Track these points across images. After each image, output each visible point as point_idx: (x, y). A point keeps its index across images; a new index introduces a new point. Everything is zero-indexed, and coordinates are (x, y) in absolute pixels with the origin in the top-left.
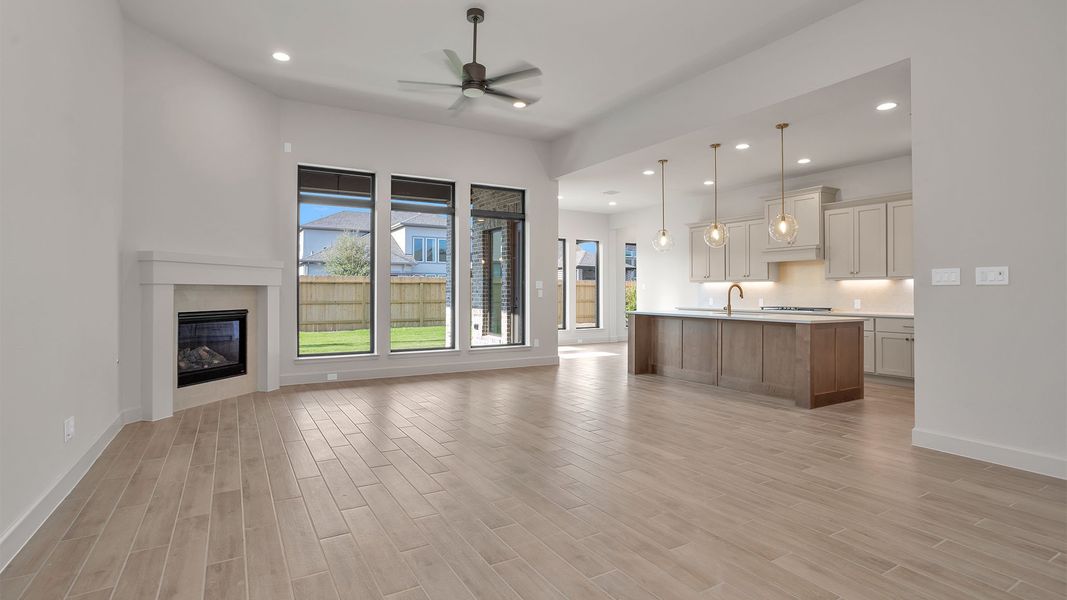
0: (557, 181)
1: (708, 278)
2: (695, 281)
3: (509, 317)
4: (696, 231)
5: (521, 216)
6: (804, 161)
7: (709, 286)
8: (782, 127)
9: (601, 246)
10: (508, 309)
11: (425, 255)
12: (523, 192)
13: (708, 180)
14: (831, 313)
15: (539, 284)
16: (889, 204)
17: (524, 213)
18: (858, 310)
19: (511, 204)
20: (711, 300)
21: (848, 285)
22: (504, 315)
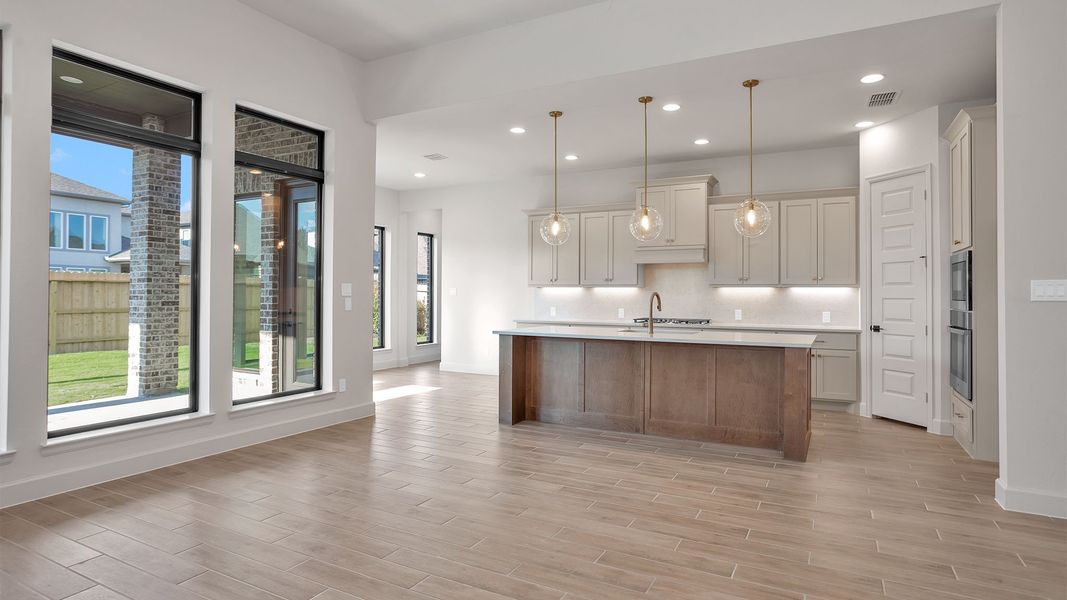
0: (374, 125)
1: (554, 282)
2: (533, 285)
3: (275, 342)
4: (535, 218)
5: (317, 174)
6: (702, 142)
7: (551, 292)
8: (751, 84)
9: (388, 236)
10: (274, 328)
11: (63, 239)
12: (321, 135)
13: (571, 154)
14: (711, 325)
15: (347, 289)
16: (782, 202)
17: (321, 168)
18: (739, 321)
19: (299, 153)
20: (553, 309)
21: (727, 292)
22: (266, 340)
